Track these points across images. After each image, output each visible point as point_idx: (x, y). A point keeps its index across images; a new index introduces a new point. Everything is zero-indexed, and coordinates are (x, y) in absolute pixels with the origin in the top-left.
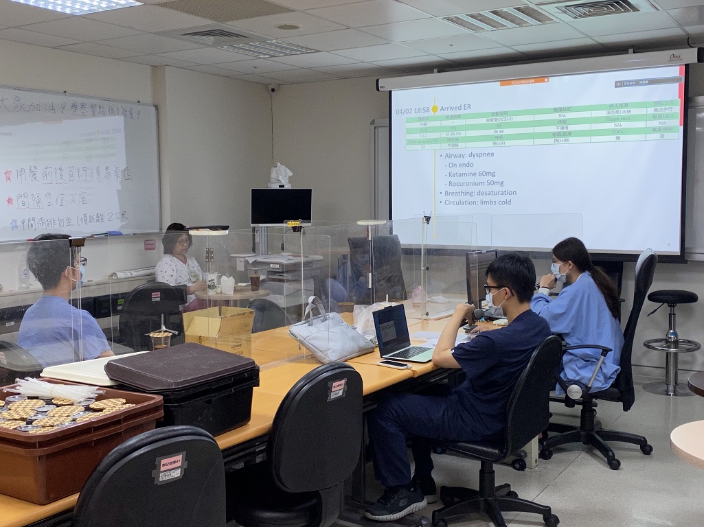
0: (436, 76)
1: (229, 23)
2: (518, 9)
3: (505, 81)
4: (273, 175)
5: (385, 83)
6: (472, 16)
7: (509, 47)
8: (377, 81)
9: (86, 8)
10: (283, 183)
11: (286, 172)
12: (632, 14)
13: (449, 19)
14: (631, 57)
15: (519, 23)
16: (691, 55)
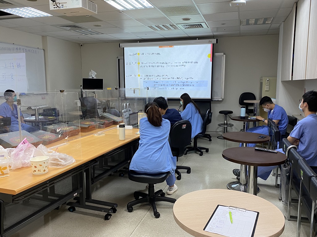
0: (138, 43)
1: (79, 23)
3: (160, 46)
4: (90, 74)
5: (122, 45)
6: (156, 26)
7: (163, 36)
8: (120, 44)
10: (93, 76)
11: (94, 73)
12: (201, 28)
13: (149, 27)
14: (197, 41)
15: (169, 29)
16: (214, 41)
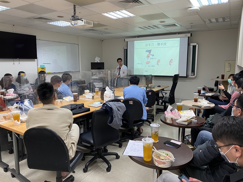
0: (137, 38)
1: (95, 28)
2: (153, 26)
5: (126, 40)
6: (144, 27)
7: (152, 33)
9: (65, 25)
12: (176, 27)
13: (139, 27)
14: (177, 35)
15: (154, 28)
16: (189, 35)
